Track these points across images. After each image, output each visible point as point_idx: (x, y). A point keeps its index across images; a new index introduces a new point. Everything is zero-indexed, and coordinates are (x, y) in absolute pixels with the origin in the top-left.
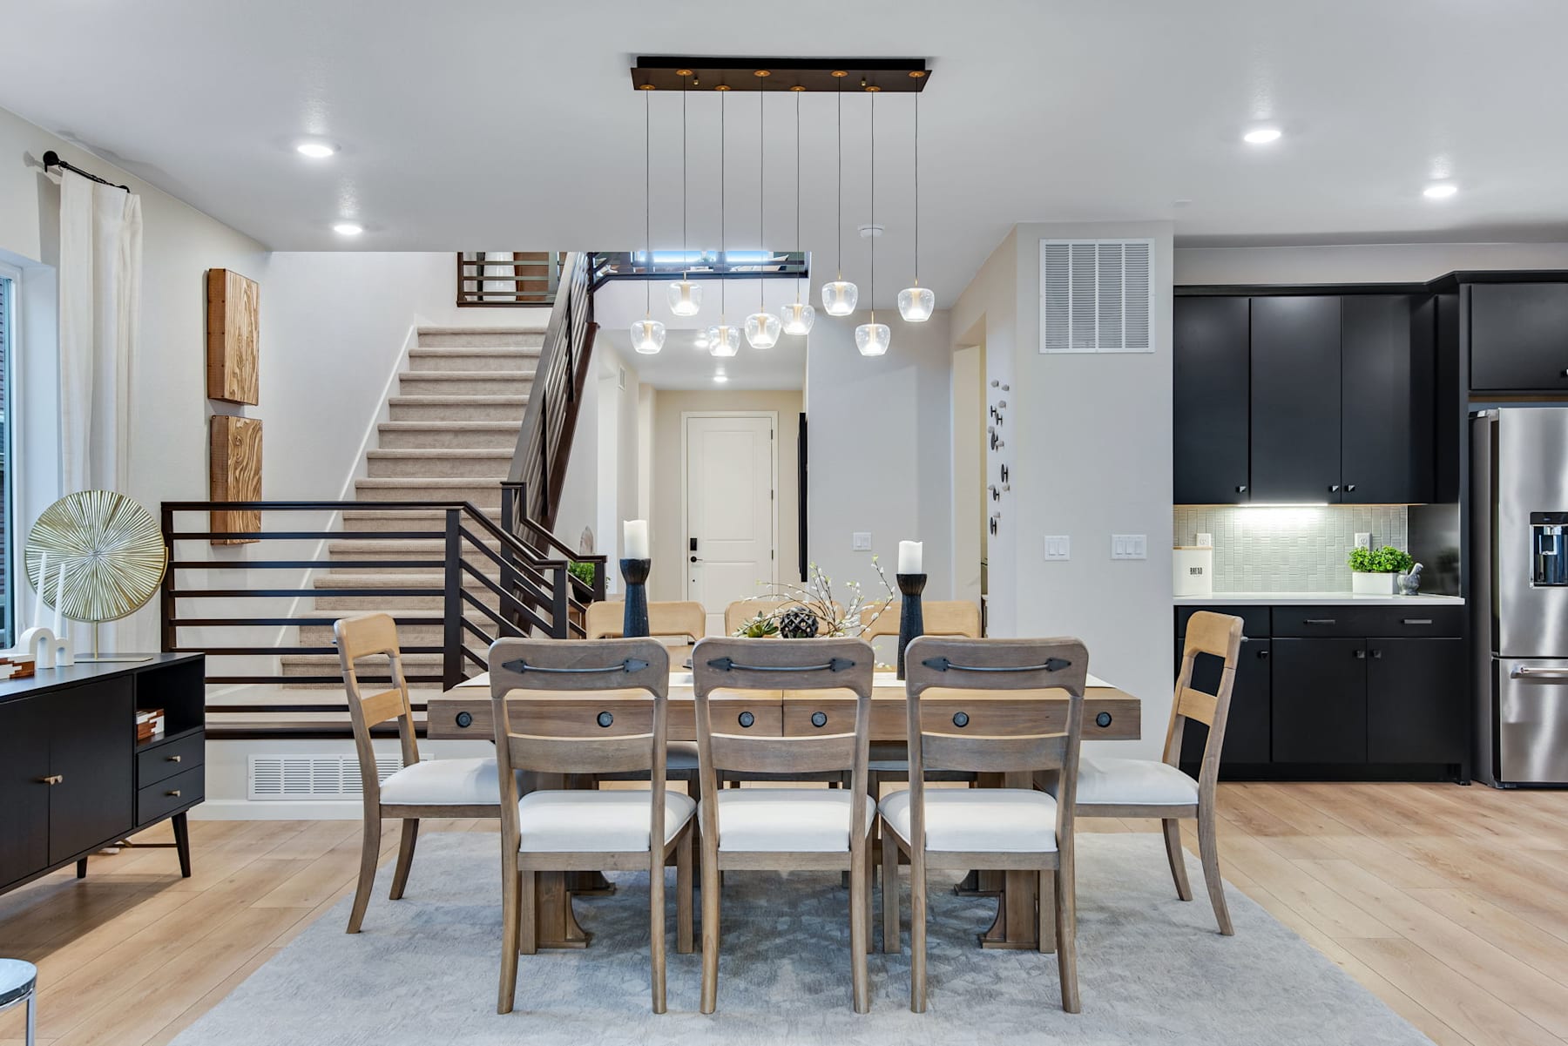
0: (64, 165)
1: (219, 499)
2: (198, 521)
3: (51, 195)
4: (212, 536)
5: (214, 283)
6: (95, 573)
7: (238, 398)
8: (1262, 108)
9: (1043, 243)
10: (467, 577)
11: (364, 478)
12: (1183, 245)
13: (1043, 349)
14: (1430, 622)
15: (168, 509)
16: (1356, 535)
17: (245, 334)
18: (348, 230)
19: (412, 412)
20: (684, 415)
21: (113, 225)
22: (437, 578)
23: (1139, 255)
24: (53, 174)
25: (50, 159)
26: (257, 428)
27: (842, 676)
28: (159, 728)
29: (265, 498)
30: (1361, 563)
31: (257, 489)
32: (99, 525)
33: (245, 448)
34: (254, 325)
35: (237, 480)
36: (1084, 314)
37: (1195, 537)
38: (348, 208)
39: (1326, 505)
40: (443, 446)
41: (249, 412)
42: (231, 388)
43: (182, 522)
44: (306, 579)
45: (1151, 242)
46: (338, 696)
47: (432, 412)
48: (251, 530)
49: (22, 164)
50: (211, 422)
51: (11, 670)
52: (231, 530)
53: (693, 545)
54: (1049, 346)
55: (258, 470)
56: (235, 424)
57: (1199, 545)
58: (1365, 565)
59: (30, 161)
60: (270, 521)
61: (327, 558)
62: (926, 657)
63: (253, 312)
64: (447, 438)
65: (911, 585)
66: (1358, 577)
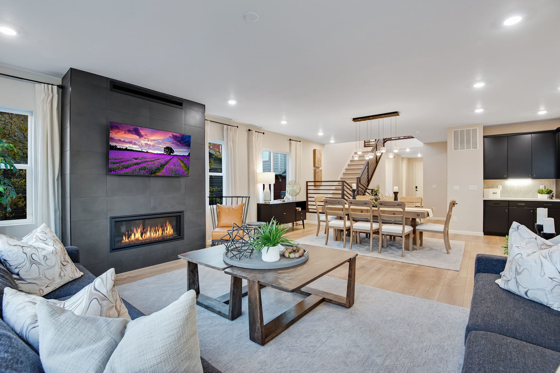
0: (292, 140)
1: (315, 181)
2: (313, 184)
3: (290, 143)
4: (315, 186)
5: (314, 151)
6: (293, 190)
7: (318, 166)
8: (479, 106)
9: (453, 131)
10: (345, 192)
11: (343, 177)
12: (485, 128)
13: (453, 150)
14: (551, 205)
15: (307, 182)
16: (541, 186)
17: (319, 157)
18: (332, 141)
19: (351, 166)
20: (415, 162)
21: (298, 146)
22: (340, 192)
23: (475, 131)
24: (291, 141)
25: (290, 140)
26: (321, 170)
27: (368, 205)
28: (300, 209)
29: (322, 181)
30: (540, 192)
31: (321, 179)
32: (293, 184)
33: (319, 174)
34: (321, 156)
35: (318, 178)
36: (462, 142)
37: (498, 186)
38: (332, 138)
39: (531, 179)
40: (355, 171)
41: (320, 168)
42: (317, 165)
43: (309, 184)
44: (331, 192)
45: (478, 128)
46: (315, 207)
47: (355, 166)
48: (320, 185)
49: (287, 141)
50: (314, 170)
51: (282, 201)
52: (317, 185)
53: (416, 187)
54: (454, 150)
55: (321, 176)
56: (317, 170)
57: (498, 188)
58: (541, 192)
59: (288, 140)
60: (323, 184)
61: (335, 189)
62: (380, 203)
63: (321, 154)
64: (356, 170)
65: (396, 194)
66: (539, 195)
